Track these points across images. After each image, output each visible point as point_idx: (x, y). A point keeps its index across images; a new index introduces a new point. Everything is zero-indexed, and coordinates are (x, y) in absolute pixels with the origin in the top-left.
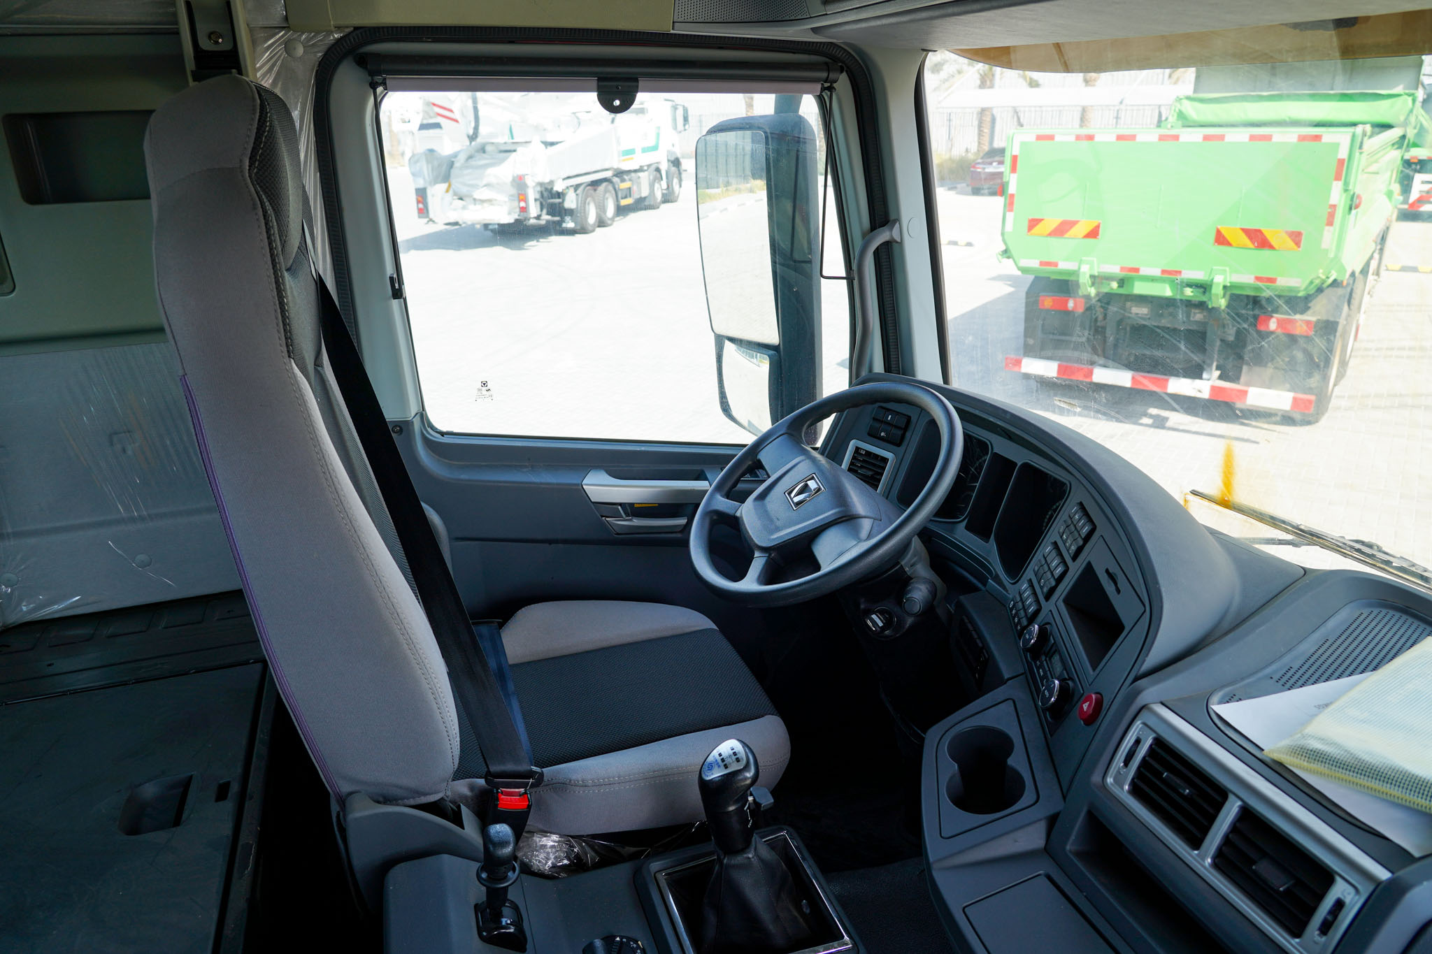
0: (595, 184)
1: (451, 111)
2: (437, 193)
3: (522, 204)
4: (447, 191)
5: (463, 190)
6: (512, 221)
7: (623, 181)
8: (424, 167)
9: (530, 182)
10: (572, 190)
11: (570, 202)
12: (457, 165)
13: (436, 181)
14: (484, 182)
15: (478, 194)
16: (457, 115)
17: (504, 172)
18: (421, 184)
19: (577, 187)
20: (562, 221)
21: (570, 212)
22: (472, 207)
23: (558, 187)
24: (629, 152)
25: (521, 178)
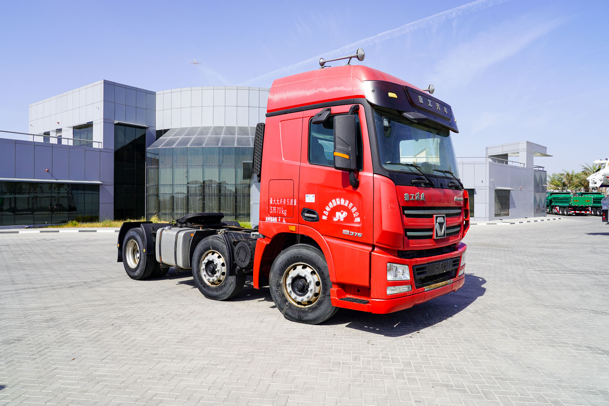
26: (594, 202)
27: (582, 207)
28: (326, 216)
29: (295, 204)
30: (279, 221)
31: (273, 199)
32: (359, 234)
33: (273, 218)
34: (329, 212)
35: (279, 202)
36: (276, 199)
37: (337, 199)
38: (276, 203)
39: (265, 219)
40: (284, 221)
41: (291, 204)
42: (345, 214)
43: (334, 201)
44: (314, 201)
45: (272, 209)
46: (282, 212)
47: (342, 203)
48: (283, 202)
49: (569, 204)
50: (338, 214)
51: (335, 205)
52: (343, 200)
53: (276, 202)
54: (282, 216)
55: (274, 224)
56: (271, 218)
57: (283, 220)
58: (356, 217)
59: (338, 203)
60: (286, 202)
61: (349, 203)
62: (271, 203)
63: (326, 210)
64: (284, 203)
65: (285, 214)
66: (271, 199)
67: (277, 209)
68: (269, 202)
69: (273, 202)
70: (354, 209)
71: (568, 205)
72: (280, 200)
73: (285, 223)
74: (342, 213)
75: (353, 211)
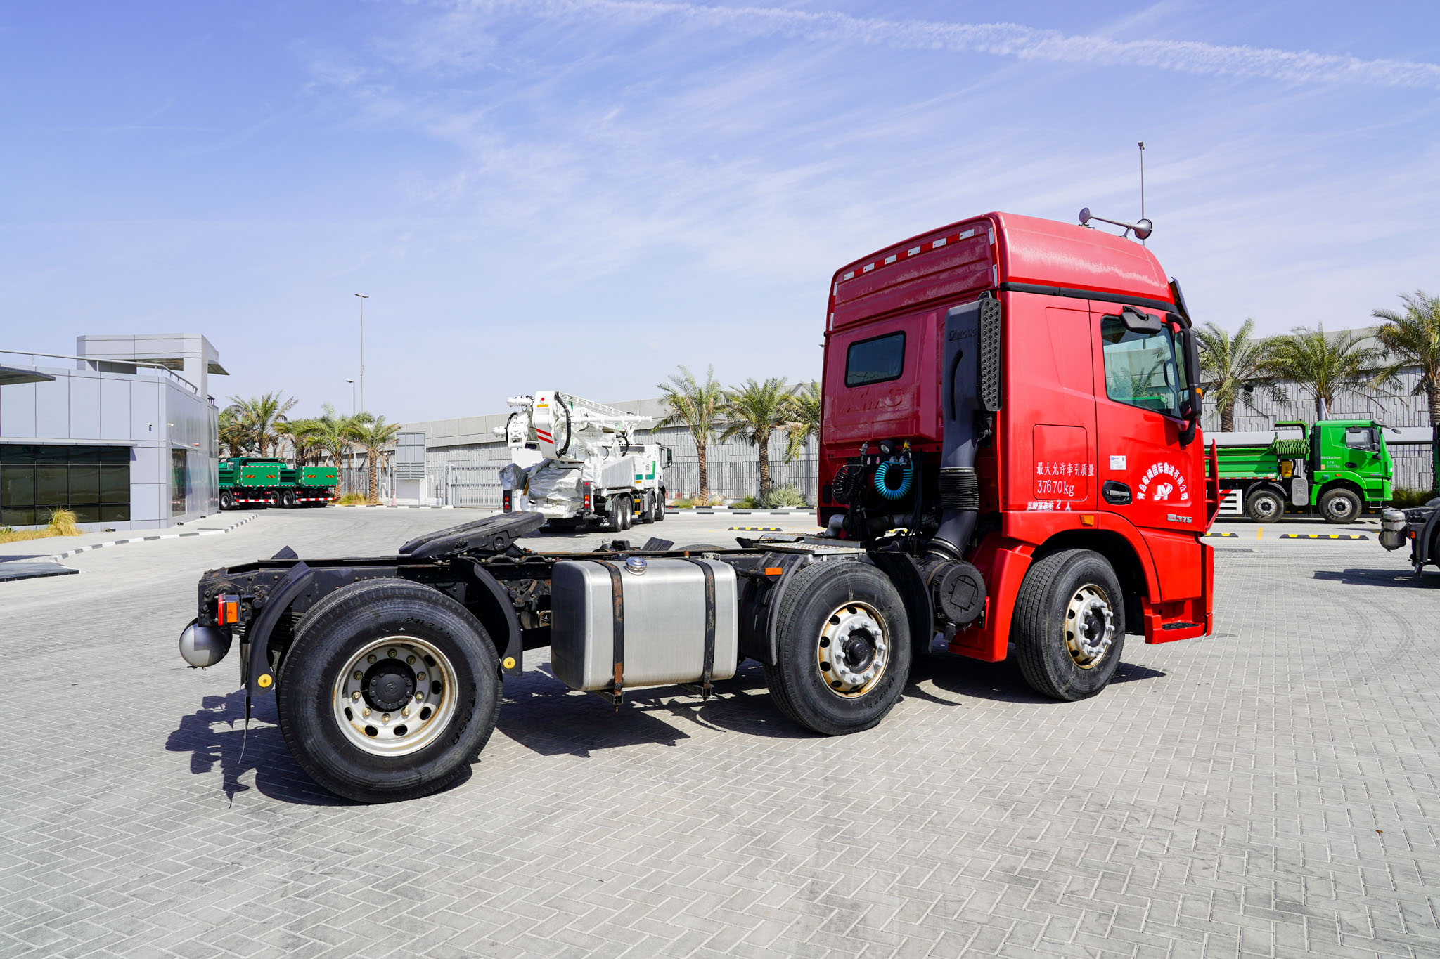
0: (622, 496)
1: (550, 435)
2: (518, 494)
3: (587, 502)
4: (525, 494)
5: (539, 493)
6: (572, 517)
7: (635, 497)
8: (512, 476)
9: (593, 488)
10: (610, 498)
11: (609, 506)
12: (530, 476)
13: (517, 488)
14: (556, 487)
15: (548, 496)
16: (552, 439)
17: (571, 479)
18: (508, 487)
19: (614, 495)
20: (601, 520)
21: (607, 514)
22: (545, 505)
23: (605, 494)
24: (639, 477)
25: (587, 484)
26: (283, 479)
27: (260, 489)
28: (1143, 492)
29: (1091, 474)
30: (1058, 507)
31: (1044, 465)
32: (1188, 518)
33: (1046, 503)
34: (1147, 485)
35: (1059, 470)
36: (1052, 465)
37: (1159, 464)
38: (1052, 472)
39: (1027, 506)
40: (1068, 507)
41: (1084, 473)
42: (1170, 488)
43: (1154, 467)
44: (1124, 468)
45: (1043, 484)
46: (1065, 489)
47: (1166, 471)
48: (1066, 471)
49: (236, 484)
50: (1160, 488)
51: (1156, 474)
52: (1166, 465)
53: (1052, 470)
54: (1064, 497)
55: (1048, 516)
56: (1041, 503)
57: (1066, 506)
58: (1183, 492)
59: (1161, 471)
60: (1073, 470)
61: (1175, 471)
62: (1040, 471)
63: (1143, 484)
64: (1070, 472)
65: (1071, 493)
66: (1040, 464)
67: (1053, 485)
68: (1035, 470)
69: (1044, 470)
70: (1181, 480)
71: (231, 485)
72: (1059, 466)
73: (1070, 512)
74: (1166, 487)
75: (1180, 483)
